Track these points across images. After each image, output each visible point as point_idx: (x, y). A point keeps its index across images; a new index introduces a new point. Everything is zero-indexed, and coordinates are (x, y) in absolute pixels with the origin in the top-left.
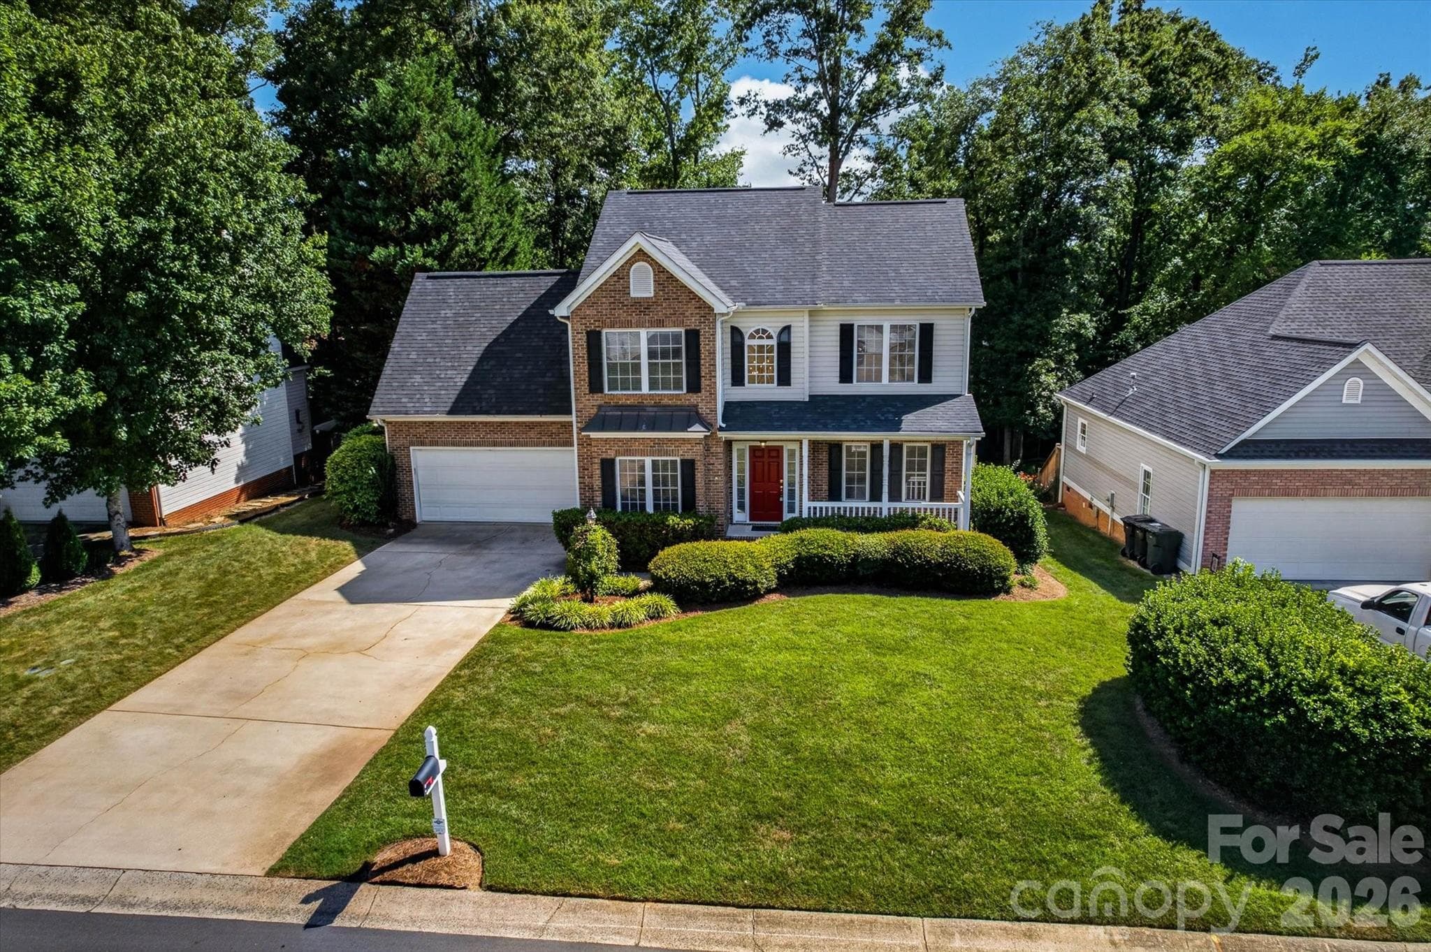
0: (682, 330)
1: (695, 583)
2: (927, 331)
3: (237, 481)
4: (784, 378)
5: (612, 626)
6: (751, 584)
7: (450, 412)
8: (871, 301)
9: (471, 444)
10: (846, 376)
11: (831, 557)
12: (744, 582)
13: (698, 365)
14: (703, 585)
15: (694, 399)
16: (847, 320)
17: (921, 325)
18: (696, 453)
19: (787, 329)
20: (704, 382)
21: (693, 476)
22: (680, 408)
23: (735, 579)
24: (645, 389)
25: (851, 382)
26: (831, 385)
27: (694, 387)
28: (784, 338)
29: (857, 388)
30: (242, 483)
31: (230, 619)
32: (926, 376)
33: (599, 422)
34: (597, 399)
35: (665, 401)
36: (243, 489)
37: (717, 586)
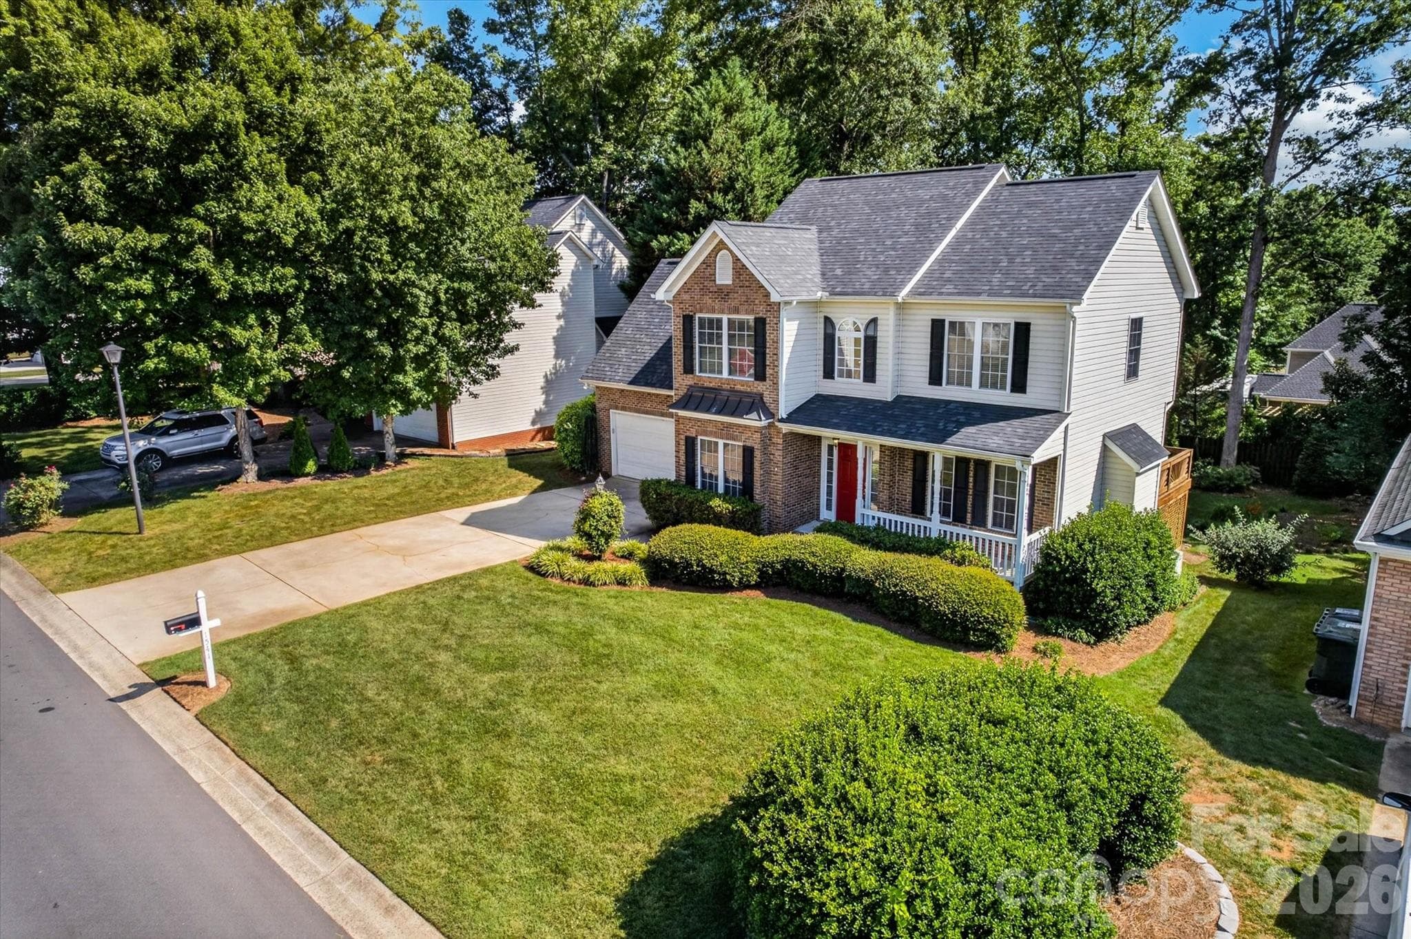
0: (751, 318)
1: (666, 561)
2: (1023, 331)
3: (533, 423)
4: (870, 375)
5: (581, 582)
6: (719, 574)
7: (631, 383)
8: (960, 294)
9: (647, 413)
10: (935, 378)
11: (814, 566)
12: (712, 571)
13: (764, 354)
14: (671, 562)
15: (760, 387)
16: (938, 315)
17: (1017, 324)
18: (755, 441)
19: (874, 321)
20: (769, 371)
21: (752, 463)
22: (748, 394)
23: (704, 566)
24: (725, 374)
25: (941, 384)
26: (919, 387)
27: (760, 376)
28: (870, 333)
29: (948, 392)
30: (537, 427)
31: (376, 517)
32: (1019, 385)
33: (687, 402)
34: (689, 380)
35: (738, 387)
36: (538, 431)
37: (685, 568)
